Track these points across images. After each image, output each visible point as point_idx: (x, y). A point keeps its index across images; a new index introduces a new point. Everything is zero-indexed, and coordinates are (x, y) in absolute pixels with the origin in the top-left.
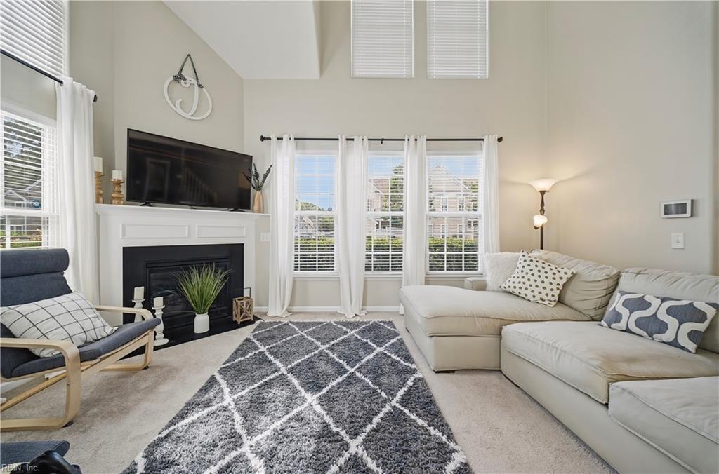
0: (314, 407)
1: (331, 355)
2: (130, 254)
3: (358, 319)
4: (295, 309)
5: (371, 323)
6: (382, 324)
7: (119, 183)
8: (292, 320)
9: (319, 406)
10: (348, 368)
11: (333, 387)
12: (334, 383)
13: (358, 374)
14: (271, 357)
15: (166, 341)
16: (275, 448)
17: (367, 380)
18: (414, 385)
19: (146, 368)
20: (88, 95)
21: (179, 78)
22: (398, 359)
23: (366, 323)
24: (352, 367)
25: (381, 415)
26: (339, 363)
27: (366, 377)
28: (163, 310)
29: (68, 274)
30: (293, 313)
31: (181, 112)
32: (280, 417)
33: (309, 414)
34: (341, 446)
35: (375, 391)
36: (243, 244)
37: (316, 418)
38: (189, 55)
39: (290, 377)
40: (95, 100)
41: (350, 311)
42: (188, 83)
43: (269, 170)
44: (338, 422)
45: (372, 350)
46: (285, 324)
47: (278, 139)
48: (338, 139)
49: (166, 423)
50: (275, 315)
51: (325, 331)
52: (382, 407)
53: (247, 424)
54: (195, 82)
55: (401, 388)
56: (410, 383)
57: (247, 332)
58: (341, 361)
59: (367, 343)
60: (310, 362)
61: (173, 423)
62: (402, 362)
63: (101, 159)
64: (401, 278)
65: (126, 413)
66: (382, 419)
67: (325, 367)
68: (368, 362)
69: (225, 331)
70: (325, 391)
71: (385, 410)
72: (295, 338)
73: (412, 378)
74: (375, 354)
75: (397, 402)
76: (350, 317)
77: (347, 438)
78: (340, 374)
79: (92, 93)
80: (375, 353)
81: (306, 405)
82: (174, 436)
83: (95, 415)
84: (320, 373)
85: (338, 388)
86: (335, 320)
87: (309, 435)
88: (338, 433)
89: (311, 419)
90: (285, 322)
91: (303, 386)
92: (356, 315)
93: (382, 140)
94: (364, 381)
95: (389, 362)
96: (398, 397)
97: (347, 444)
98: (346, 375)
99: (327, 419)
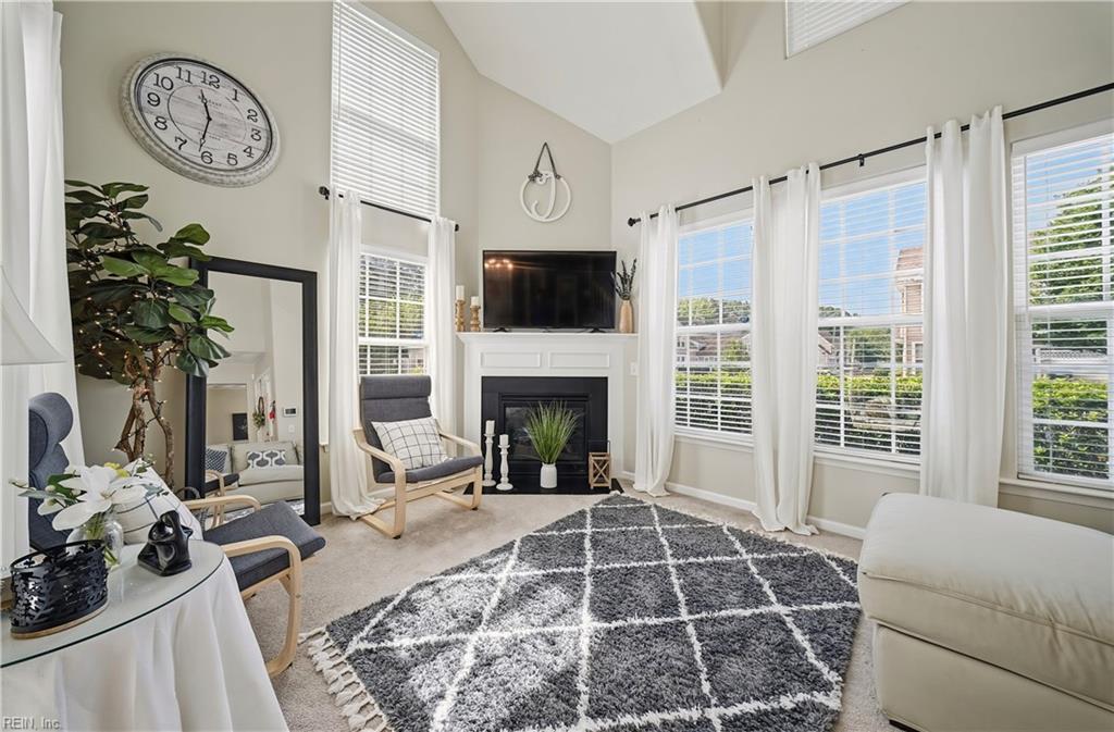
0: (581, 638)
1: (674, 579)
2: (488, 384)
3: (782, 538)
4: (679, 488)
5: (805, 554)
6: (834, 564)
7: (476, 309)
8: (659, 504)
9: (587, 640)
10: (683, 610)
11: (632, 626)
12: (637, 622)
13: (690, 629)
14: (587, 544)
15: (510, 487)
16: (496, 657)
17: (697, 646)
18: (794, 710)
19: (475, 509)
20: (450, 225)
21: (535, 176)
22: (806, 645)
23: (795, 550)
24: (690, 613)
25: (670, 716)
26: (675, 596)
27: (700, 641)
28: (508, 450)
29: (432, 400)
30: (672, 494)
31: (535, 216)
32: (533, 625)
33: (568, 644)
34: (566, 713)
35: (696, 672)
36: (606, 378)
37: (571, 653)
38: (546, 144)
39: (588, 581)
40: (456, 229)
41: (775, 519)
42: (544, 177)
43: (634, 267)
44: (592, 679)
45: (761, 600)
46: (645, 507)
47: (652, 216)
48: (751, 188)
49: (443, 570)
50: (643, 489)
51: (698, 537)
52: (684, 706)
53: (496, 612)
54: (552, 174)
55: (757, 699)
56: (787, 702)
57: (588, 502)
58: (681, 596)
59: (760, 585)
60: (631, 574)
61: (446, 573)
62: (810, 655)
63: (462, 287)
64: (918, 472)
65: (431, 546)
66: (664, 723)
67: (647, 592)
68: (730, 619)
69: (570, 493)
70: (614, 624)
71: (684, 714)
72: (640, 532)
73: (801, 697)
74: (757, 611)
75: (720, 717)
76: (770, 528)
77: (581, 710)
78: (659, 612)
79: (453, 224)
80: (763, 609)
81: (574, 628)
82: (438, 586)
83: (415, 538)
84: (631, 596)
85: (637, 633)
86: (734, 525)
87: (541, 668)
88: (578, 694)
89: (564, 651)
90: (649, 503)
91: (593, 602)
92: (786, 529)
93: (861, 157)
94: (691, 646)
95: (776, 639)
96: (731, 712)
97: (576, 717)
98: (669, 620)
99: (584, 664)
